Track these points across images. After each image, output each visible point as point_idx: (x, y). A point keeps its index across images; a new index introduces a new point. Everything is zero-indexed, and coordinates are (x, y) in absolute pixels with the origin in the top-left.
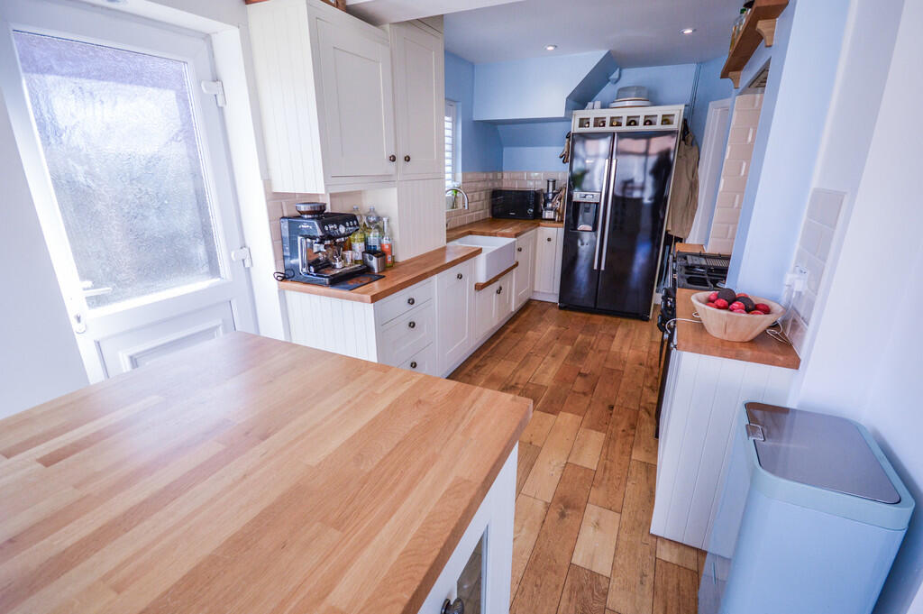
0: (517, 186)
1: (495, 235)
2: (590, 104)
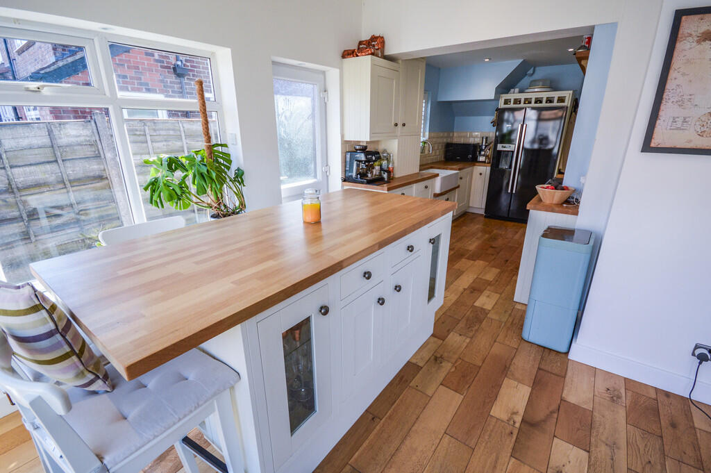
0: (462, 141)
1: (446, 169)
2: (512, 90)
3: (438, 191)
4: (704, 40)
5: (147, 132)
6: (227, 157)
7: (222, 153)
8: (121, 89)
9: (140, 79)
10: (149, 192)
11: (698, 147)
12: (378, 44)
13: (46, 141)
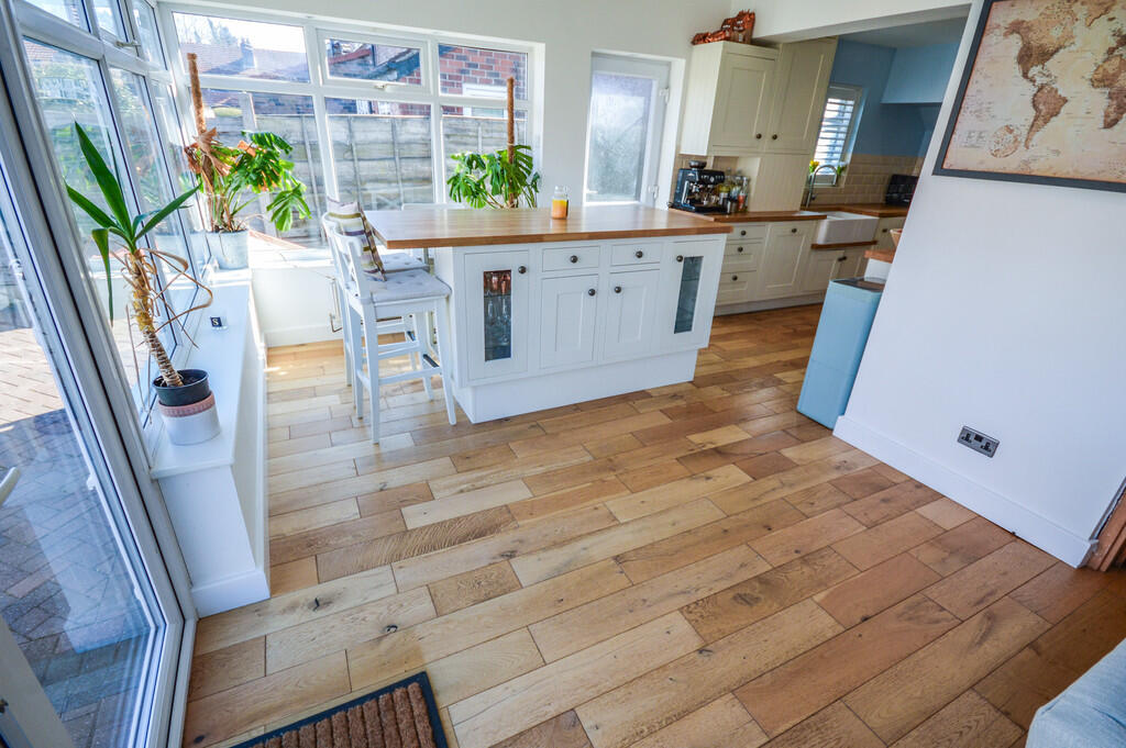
3: (821, 239)
4: (1012, 33)
5: (480, 132)
6: (529, 161)
7: (526, 156)
8: (444, 90)
9: (491, 68)
10: (450, 186)
11: (991, 170)
12: (743, 25)
13: (388, 136)
